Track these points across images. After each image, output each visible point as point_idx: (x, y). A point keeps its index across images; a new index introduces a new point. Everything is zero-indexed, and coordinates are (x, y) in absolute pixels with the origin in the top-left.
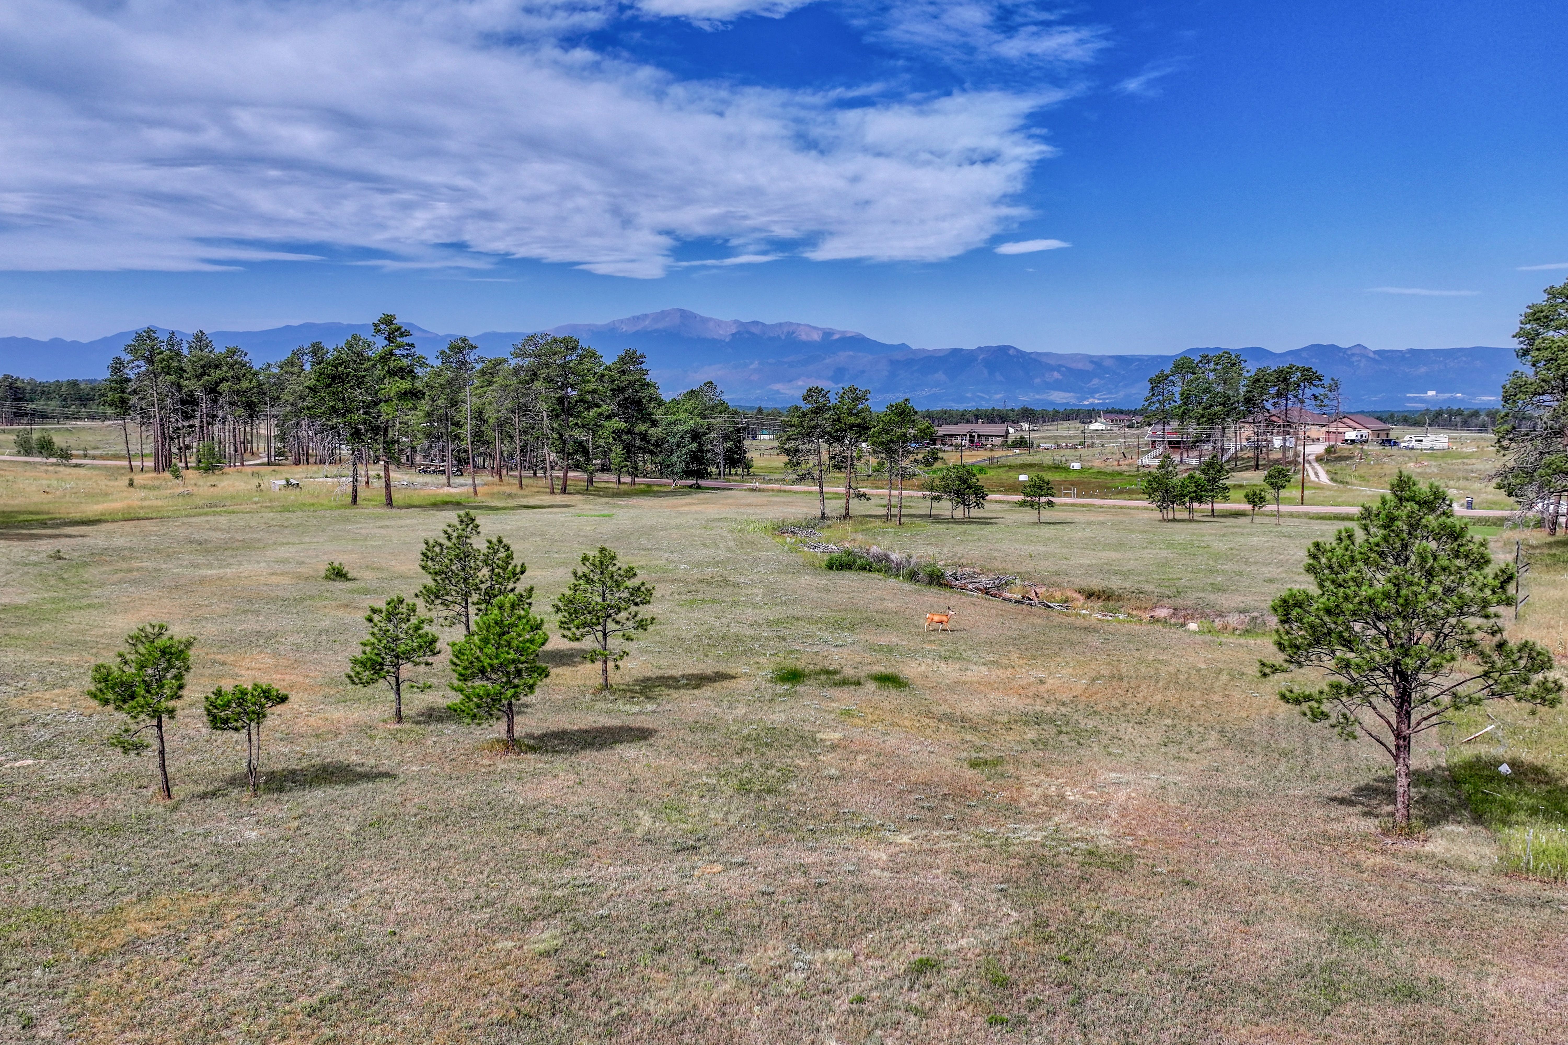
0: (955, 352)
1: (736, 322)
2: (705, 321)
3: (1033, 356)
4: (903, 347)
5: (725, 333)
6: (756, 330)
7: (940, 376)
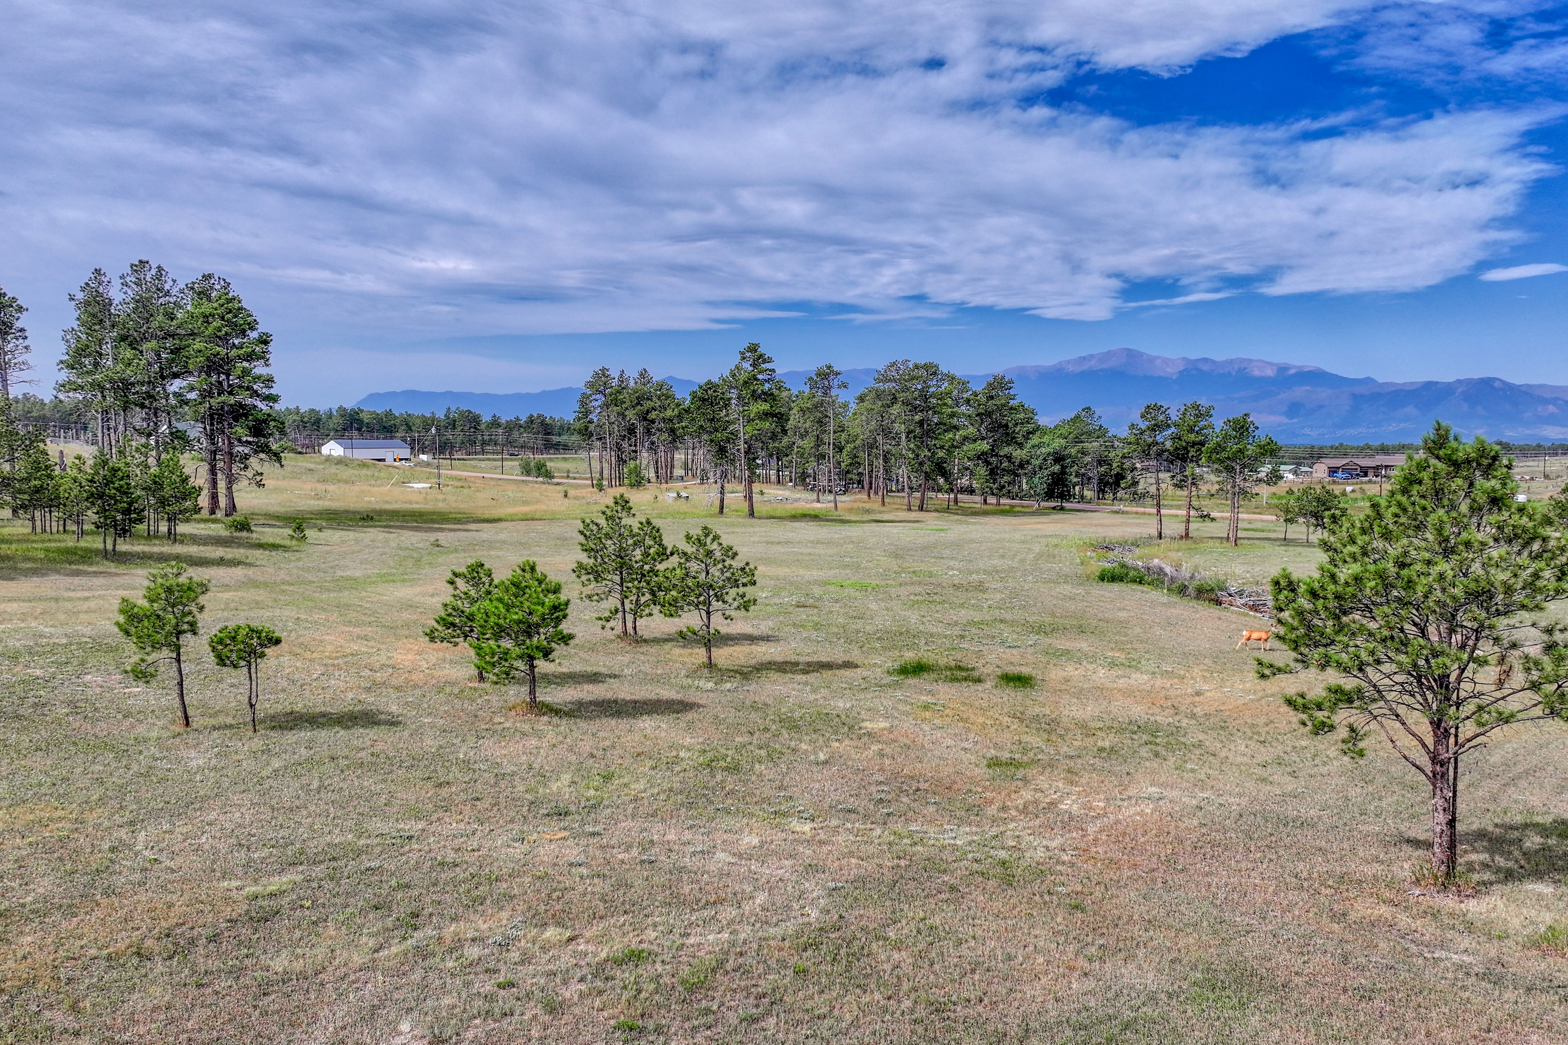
0: (1429, 385)
1: (1184, 359)
2: (1151, 359)
3: (1522, 389)
4: (1368, 381)
5: (1171, 371)
6: (1206, 367)
7: (1411, 410)
